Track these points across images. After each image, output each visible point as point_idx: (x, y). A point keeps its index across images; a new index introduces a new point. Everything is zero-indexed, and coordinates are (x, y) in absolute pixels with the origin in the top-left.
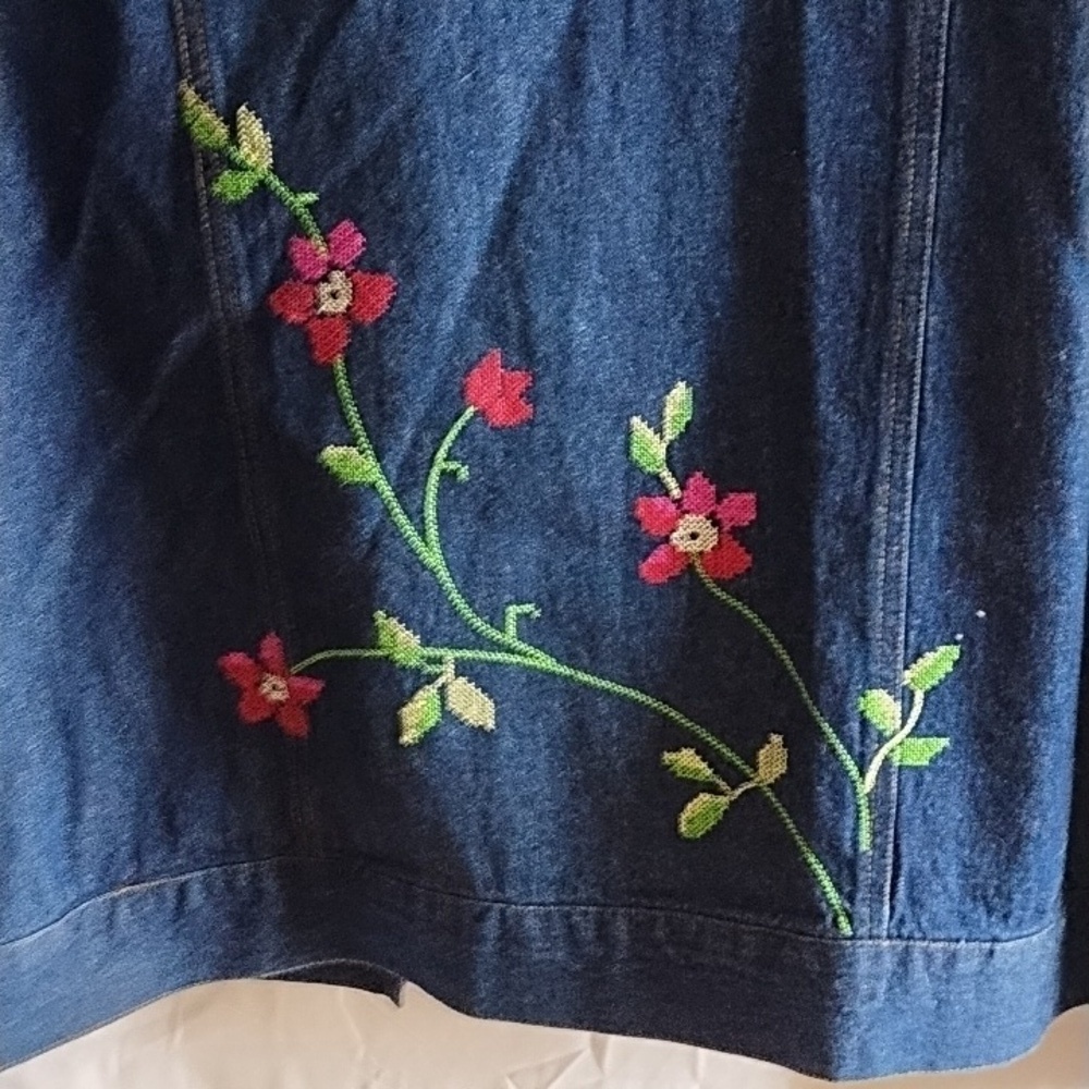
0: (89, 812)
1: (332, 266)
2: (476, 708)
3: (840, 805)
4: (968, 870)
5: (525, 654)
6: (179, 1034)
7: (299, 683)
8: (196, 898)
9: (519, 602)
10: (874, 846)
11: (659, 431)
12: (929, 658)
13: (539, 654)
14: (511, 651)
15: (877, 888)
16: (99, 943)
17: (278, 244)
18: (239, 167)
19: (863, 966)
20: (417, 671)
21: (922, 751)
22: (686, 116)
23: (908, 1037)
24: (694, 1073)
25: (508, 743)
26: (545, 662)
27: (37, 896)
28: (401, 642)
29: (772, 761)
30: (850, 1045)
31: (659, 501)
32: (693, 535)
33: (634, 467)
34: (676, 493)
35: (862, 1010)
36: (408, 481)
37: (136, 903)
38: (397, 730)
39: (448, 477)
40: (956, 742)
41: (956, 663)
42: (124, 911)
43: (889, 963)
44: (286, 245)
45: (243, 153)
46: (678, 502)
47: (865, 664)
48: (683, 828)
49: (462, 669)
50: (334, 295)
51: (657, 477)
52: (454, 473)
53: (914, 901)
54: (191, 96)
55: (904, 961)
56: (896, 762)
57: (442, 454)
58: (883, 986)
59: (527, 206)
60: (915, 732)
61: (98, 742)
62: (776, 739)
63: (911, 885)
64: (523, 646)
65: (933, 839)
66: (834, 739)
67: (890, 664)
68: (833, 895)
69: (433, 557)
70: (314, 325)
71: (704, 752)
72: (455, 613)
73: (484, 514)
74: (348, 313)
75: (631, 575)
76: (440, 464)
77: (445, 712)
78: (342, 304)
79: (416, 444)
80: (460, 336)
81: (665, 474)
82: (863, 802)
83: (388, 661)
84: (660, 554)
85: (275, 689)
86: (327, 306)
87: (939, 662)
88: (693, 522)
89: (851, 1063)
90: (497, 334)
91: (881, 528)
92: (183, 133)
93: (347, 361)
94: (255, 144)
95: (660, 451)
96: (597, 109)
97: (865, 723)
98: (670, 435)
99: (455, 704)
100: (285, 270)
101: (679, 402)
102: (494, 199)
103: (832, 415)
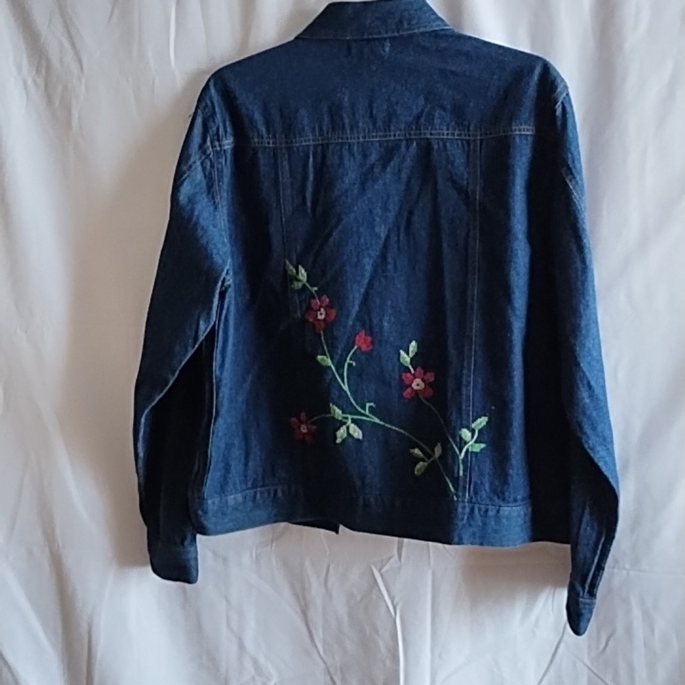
0: (250, 464)
1: (321, 306)
2: (357, 433)
3: (454, 462)
4: (491, 484)
5: (371, 418)
6: (274, 545)
7: (310, 426)
8: (280, 494)
9: (370, 402)
10: (464, 474)
11: (408, 354)
12: (479, 420)
13: (375, 418)
14: (367, 416)
15: (465, 488)
16: (250, 504)
17: (307, 301)
18: (299, 280)
19: (460, 510)
20: (341, 421)
21: (478, 448)
22: (414, 269)
23: (474, 534)
24: (429, 564)
25: (366, 444)
26: (377, 420)
27: (235, 484)
28: (338, 412)
29: (438, 451)
30: (456, 534)
31: (408, 375)
32: (417, 384)
33: (401, 364)
34: (413, 371)
35: (460, 524)
36: (339, 367)
37: (262, 493)
38: (335, 438)
39: (350, 365)
40: (487, 446)
41: (487, 423)
42: (258, 496)
43: (467, 510)
44: (309, 301)
45: (300, 276)
46: (414, 375)
47: (461, 421)
48: (416, 472)
49: (354, 421)
50: (321, 314)
51: (408, 368)
52: (352, 364)
53: (476, 493)
54: (287, 262)
55: (472, 510)
56: (470, 450)
57: (348, 359)
58: (466, 517)
59: (371, 292)
60: (476, 442)
61: (254, 442)
62: (439, 444)
63: (475, 488)
64: (371, 415)
65: (482, 474)
66: (453, 443)
67: (468, 422)
68: (452, 489)
69: (346, 387)
70: (316, 323)
71: (421, 449)
72: (352, 404)
73: (360, 376)
74: (324, 320)
75: (401, 396)
76: (348, 360)
77: (349, 434)
78: (323, 317)
79: (341, 355)
80: (353, 326)
81: (410, 367)
82: (460, 462)
83: (333, 418)
84: (409, 390)
85: (304, 429)
86: (319, 317)
87: (482, 421)
88: (418, 381)
89: (456, 540)
90: (363, 326)
91: (464, 382)
92: (285, 271)
93: (324, 332)
94: (303, 274)
95: (408, 360)
96: (390, 267)
97: (461, 438)
98: (411, 355)
99: (351, 431)
100: (309, 308)
101: (413, 346)
102: (362, 290)
103: (452, 351)
